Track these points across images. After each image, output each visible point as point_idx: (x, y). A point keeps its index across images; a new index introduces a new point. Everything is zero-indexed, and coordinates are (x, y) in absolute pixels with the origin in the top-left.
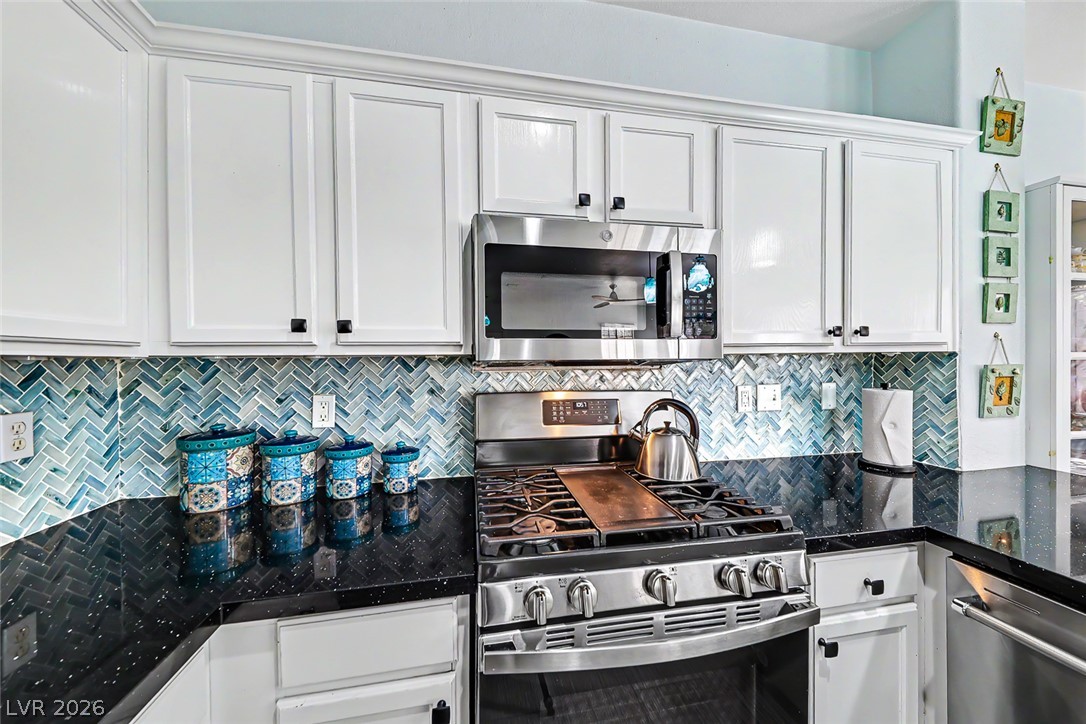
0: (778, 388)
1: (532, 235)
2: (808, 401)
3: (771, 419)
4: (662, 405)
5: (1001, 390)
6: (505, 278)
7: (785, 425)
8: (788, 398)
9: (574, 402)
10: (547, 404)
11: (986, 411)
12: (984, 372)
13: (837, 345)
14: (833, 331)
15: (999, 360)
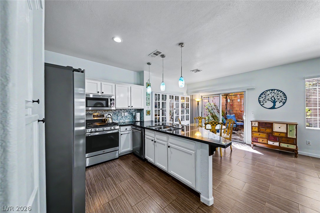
0: (127, 113)
1: (91, 96)
2: (131, 115)
3: (126, 117)
4: (109, 115)
5: (148, 113)
6: (88, 101)
7: (128, 117)
8: (129, 114)
9: (98, 115)
10: (94, 115)
11: (147, 115)
12: (146, 111)
13: (130, 108)
14: (129, 107)
15: (148, 110)
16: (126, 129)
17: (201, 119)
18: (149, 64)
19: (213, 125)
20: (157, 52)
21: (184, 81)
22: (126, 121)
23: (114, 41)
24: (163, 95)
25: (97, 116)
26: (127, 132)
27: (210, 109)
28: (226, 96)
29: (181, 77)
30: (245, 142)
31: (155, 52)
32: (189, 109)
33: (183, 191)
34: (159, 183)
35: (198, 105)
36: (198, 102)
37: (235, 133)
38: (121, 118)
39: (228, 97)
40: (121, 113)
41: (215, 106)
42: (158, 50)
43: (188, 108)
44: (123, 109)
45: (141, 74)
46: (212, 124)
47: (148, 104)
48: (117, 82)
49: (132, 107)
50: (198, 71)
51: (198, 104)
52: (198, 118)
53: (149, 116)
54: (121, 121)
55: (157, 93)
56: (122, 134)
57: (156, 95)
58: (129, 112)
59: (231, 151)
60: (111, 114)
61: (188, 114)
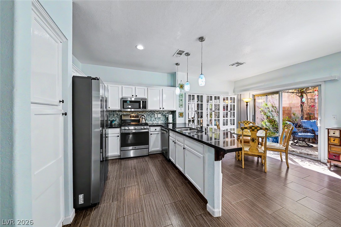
0: (160, 115)
2: (164, 116)
3: (159, 118)
4: (142, 116)
5: (181, 115)
6: (124, 103)
7: (161, 119)
8: (162, 116)
10: (131, 116)
11: (179, 117)
12: (179, 113)
13: (161, 110)
14: (160, 108)
15: (181, 111)
16: (156, 130)
17: (248, 123)
18: (177, 64)
19: (253, 130)
20: (180, 51)
21: (204, 78)
22: (159, 122)
23: (137, 49)
24: (198, 96)
25: (133, 117)
26: (157, 132)
27: (266, 111)
28: (302, 93)
29: (202, 74)
30: (319, 159)
31: (178, 52)
32: (236, 111)
33: (193, 195)
34: (173, 183)
35: (247, 107)
36: (247, 103)
37: (312, 146)
38: (154, 119)
39: (304, 95)
40: (154, 115)
41: (273, 107)
42: (180, 50)
43: (234, 110)
44: (156, 111)
45: (173, 75)
46: (251, 130)
47: (181, 106)
48: (148, 86)
49: (164, 108)
50: (239, 64)
51: (247, 105)
52: (244, 122)
53: (182, 118)
54: (154, 122)
55: (192, 94)
56: (151, 134)
57: (190, 96)
58: (162, 114)
59: (288, 168)
60: (145, 115)
61: (234, 117)
